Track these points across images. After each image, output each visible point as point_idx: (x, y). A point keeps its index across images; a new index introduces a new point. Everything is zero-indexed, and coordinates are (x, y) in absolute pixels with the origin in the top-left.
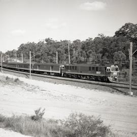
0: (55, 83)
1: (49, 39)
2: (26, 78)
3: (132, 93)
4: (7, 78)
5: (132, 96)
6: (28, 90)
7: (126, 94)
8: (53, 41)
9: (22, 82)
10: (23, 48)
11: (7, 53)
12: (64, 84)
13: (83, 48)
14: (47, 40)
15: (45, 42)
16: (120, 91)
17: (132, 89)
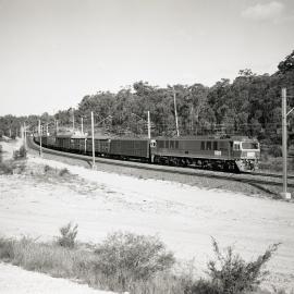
0: (141, 178)
1: (141, 83)
2: (86, 167)
3: (288, 196)
4: (47, 168)
5: (288, 201)
6: (80, 192)
7: (277, 197)
8: (150, 87)
9: (74, 176)
10: (87, 104)
11: (57, 116)
12: (157, 178)
13: (211, 102)
14: (137, 87)
15: (133, 91)
16: (268, 191)
17: (289, 185)
